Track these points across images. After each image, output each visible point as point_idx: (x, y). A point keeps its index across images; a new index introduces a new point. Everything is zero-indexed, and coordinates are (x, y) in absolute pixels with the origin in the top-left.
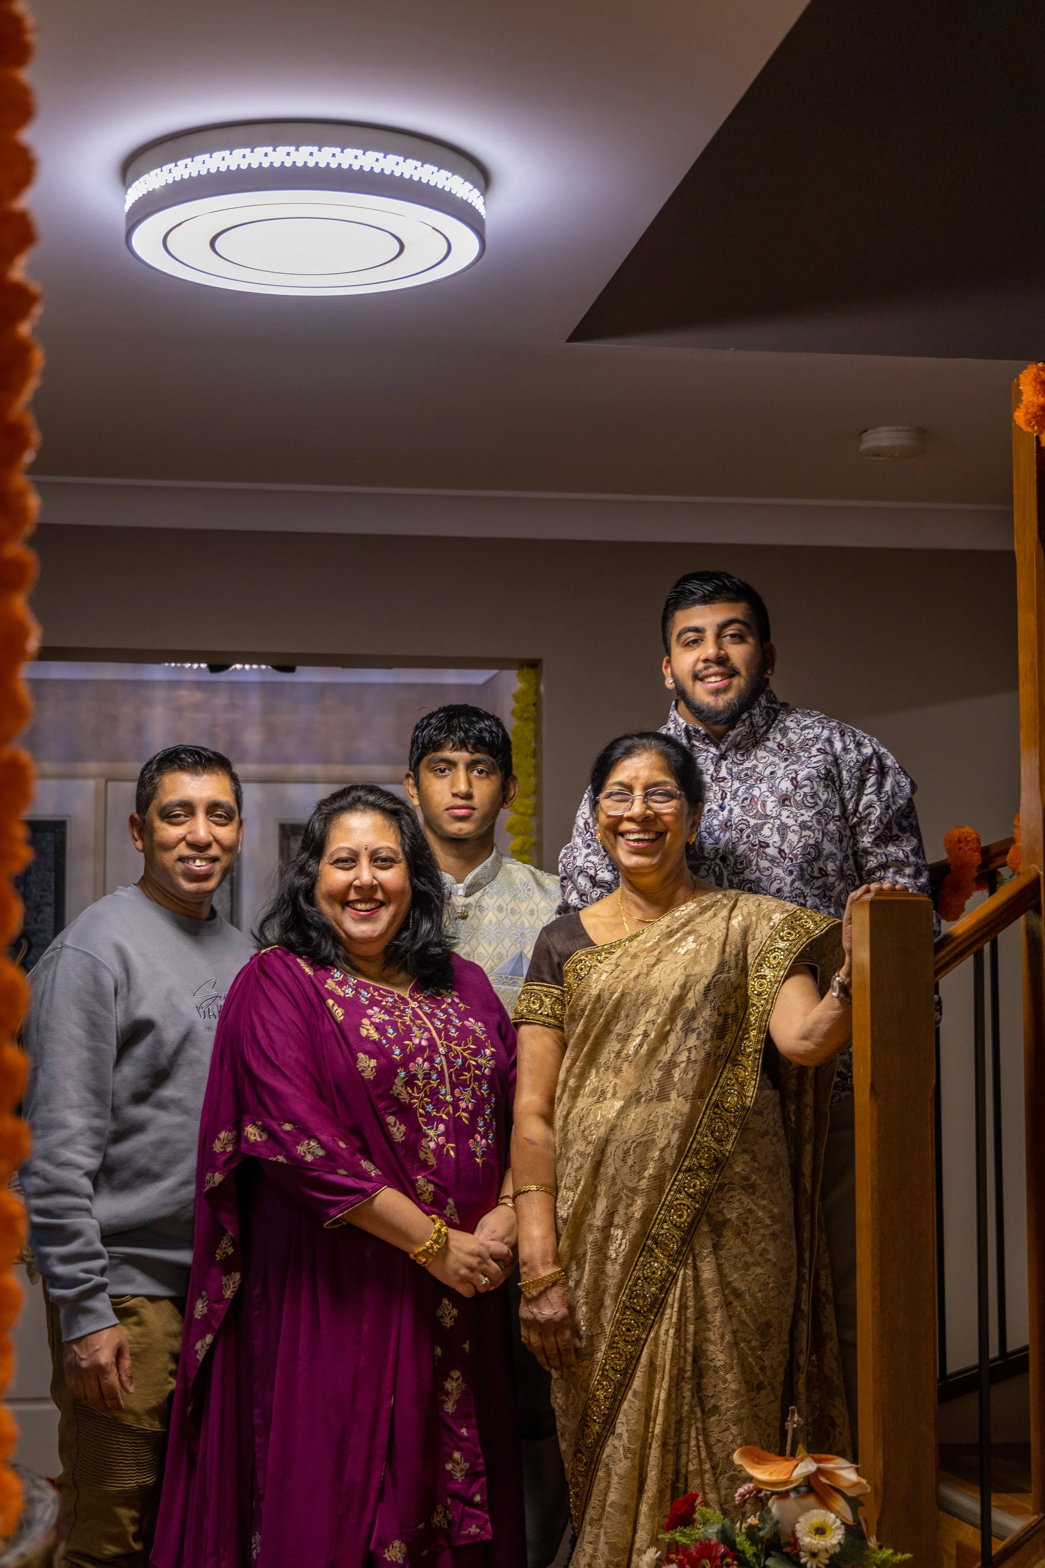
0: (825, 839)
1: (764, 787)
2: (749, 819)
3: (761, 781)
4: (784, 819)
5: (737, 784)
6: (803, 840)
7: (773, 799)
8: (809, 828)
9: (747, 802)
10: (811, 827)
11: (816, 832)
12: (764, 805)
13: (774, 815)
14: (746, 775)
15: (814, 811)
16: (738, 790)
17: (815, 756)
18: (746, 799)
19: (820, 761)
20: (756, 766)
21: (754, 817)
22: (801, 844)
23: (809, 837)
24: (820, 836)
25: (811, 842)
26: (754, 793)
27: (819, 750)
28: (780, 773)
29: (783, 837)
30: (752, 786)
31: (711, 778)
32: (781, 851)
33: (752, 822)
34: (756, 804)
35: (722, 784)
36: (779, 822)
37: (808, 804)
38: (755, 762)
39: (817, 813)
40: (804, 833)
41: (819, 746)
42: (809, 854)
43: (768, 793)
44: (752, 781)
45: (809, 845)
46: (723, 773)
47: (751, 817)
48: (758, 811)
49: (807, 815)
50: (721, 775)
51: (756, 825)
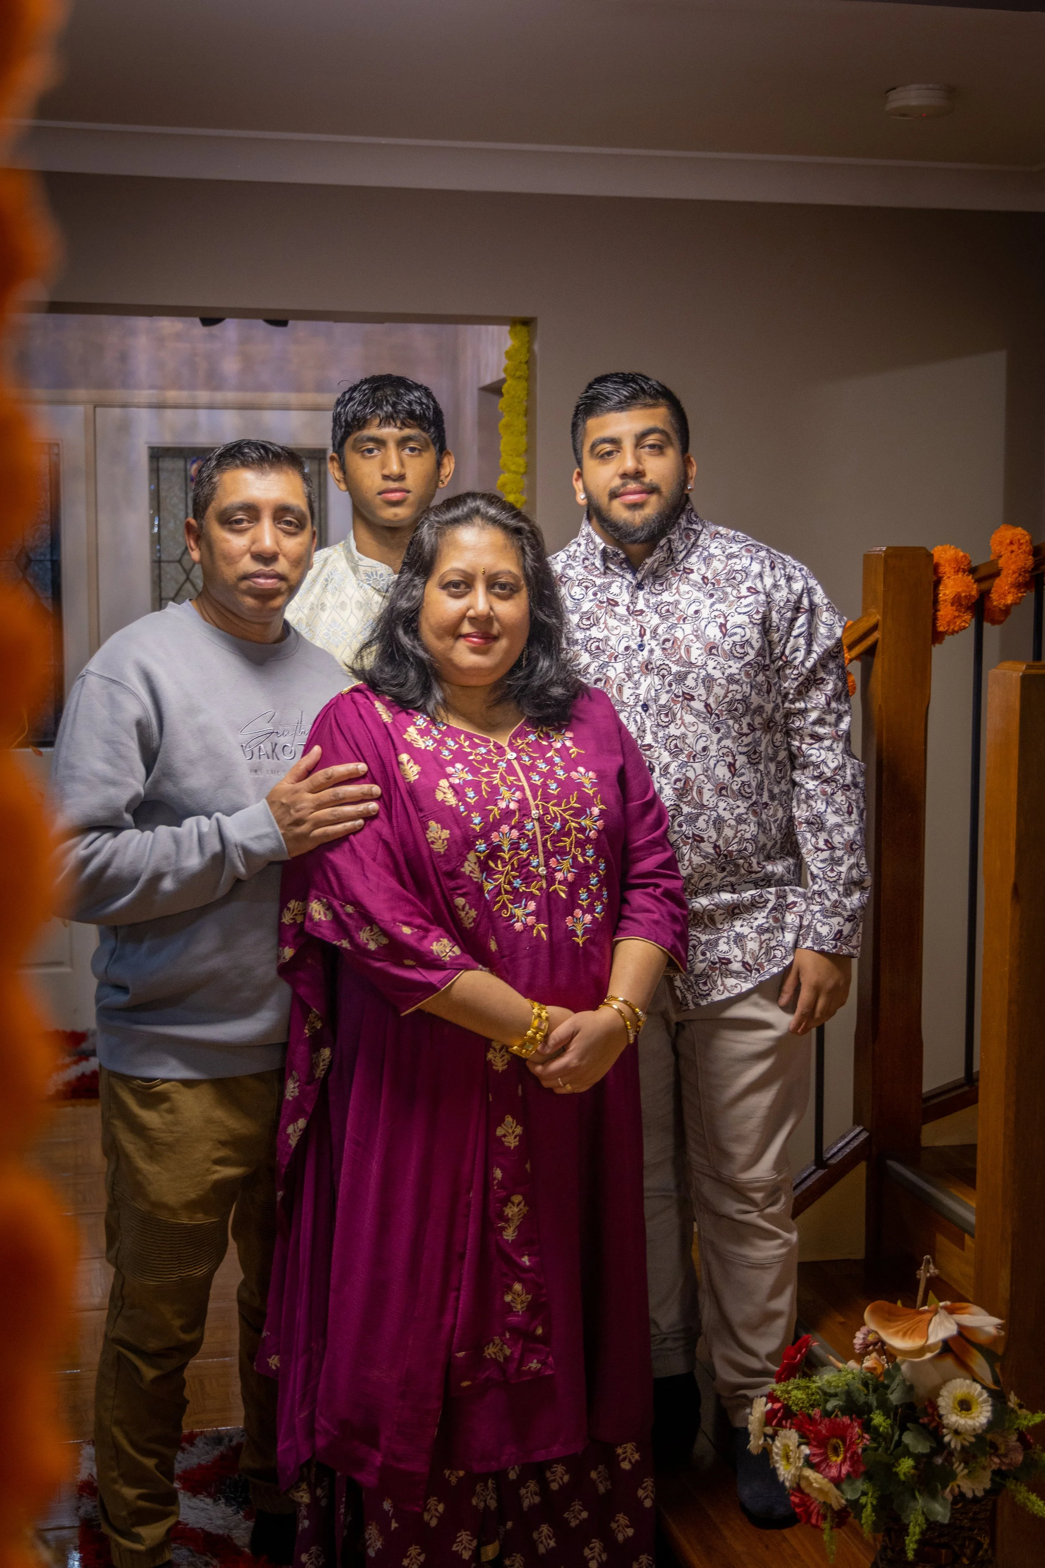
0: (753, 693)
1: (688, 628)
2: (671, 665)
3: (684, 620)
4: (710, 669)
5: (656, 620)
6: (730, 695)
7: (698, 645)
8: (737, 682)
9: (668, 645)
10: (738, 680)
11: (744, 685)
12: (688, 650)
13: (699, 664)
14: (668, 611)
15: (743, 663)
16: (657, 626)
17: (746, 597)
18: (667, 640)
19: (750, 604)
20: (677, 603)
21: (677, 663)
22: (727, 700)
23: (737, 691)
24: (748, 690)
25: (739, 697)
26: (676, 635)
27: (749, 589)
28: (705, 613)
29: (709, 690)
30: (673, 627)
31: (628, 609)
32: (707, 705)
33: (675, 669)
34: (679, 648)
35: (639, 618)
36: (704, 673)
37: (736, 654)
38: (677, 597)
39: (745, 665)
40: (731, 687)
41: (748, 584)
42: (736, 710)
43: (692, 637)
44: (673, 620)
45: (736, 700)
46: (641, 605)
47: (673, 662)
48: (681, 657)
49: (735, 667)
50: (638, 608)
51: (679, 672)
